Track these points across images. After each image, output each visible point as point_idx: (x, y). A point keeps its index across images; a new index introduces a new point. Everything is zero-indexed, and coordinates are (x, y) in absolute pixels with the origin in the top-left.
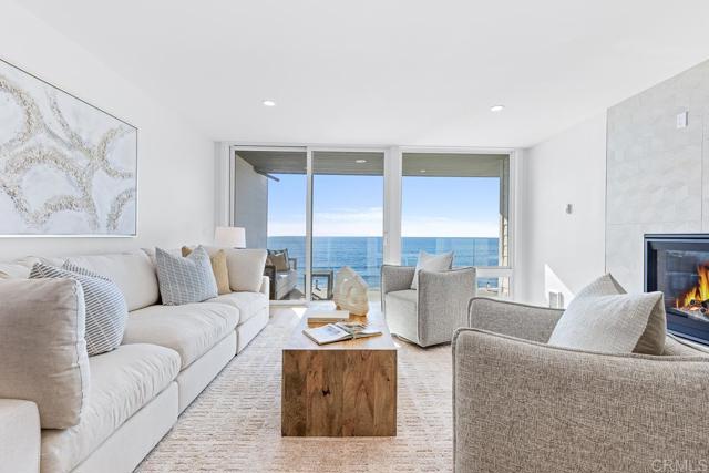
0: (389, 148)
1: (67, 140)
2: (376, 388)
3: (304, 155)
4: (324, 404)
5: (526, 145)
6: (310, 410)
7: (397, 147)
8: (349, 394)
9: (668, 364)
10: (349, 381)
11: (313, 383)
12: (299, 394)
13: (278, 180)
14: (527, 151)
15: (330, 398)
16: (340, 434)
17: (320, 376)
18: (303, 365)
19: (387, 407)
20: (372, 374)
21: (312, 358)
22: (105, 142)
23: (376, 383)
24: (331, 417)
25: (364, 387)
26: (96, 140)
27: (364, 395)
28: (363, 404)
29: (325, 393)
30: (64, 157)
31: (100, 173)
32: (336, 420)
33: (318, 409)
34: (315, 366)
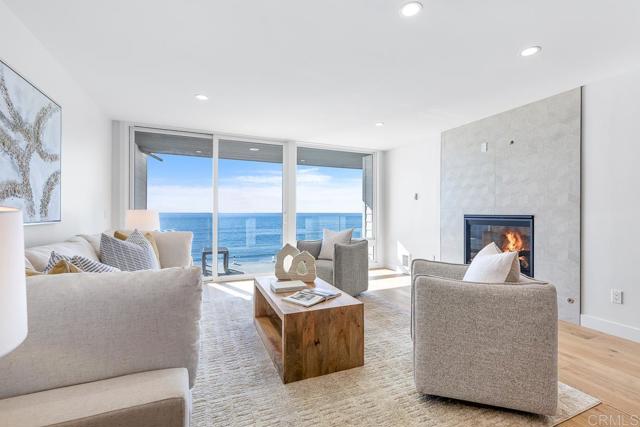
0: (286, 142)
1: (11, 120)
2: (351, 334)
3: (210, 142)
4: (315, 353)
5: (384, 148)
6: (306, 359)
7: (293, 142)
8: (333, 340)
9: (520, 287)
10: (333, 331)
11: (307, 338)
12: (298, 347)
13: (161, 160)
14: (385, 153)
15: (320, 347)
16: (327, 373)
17: (312, 331)
18: (300, 323)
19: (358, 345)
20: (348, 323)
21: (306, 317)
22: (39, 121)
23: (351, 330)
24: (320, 361)
25: (343, 334)
26: (32, 120)
27: (343, 340)
28: (343, 347)
29: (317, 343)
30: (9, 138)
31: (35, 156)
32: (324, 362)
33: (311, 357)
34: (309, 324)
